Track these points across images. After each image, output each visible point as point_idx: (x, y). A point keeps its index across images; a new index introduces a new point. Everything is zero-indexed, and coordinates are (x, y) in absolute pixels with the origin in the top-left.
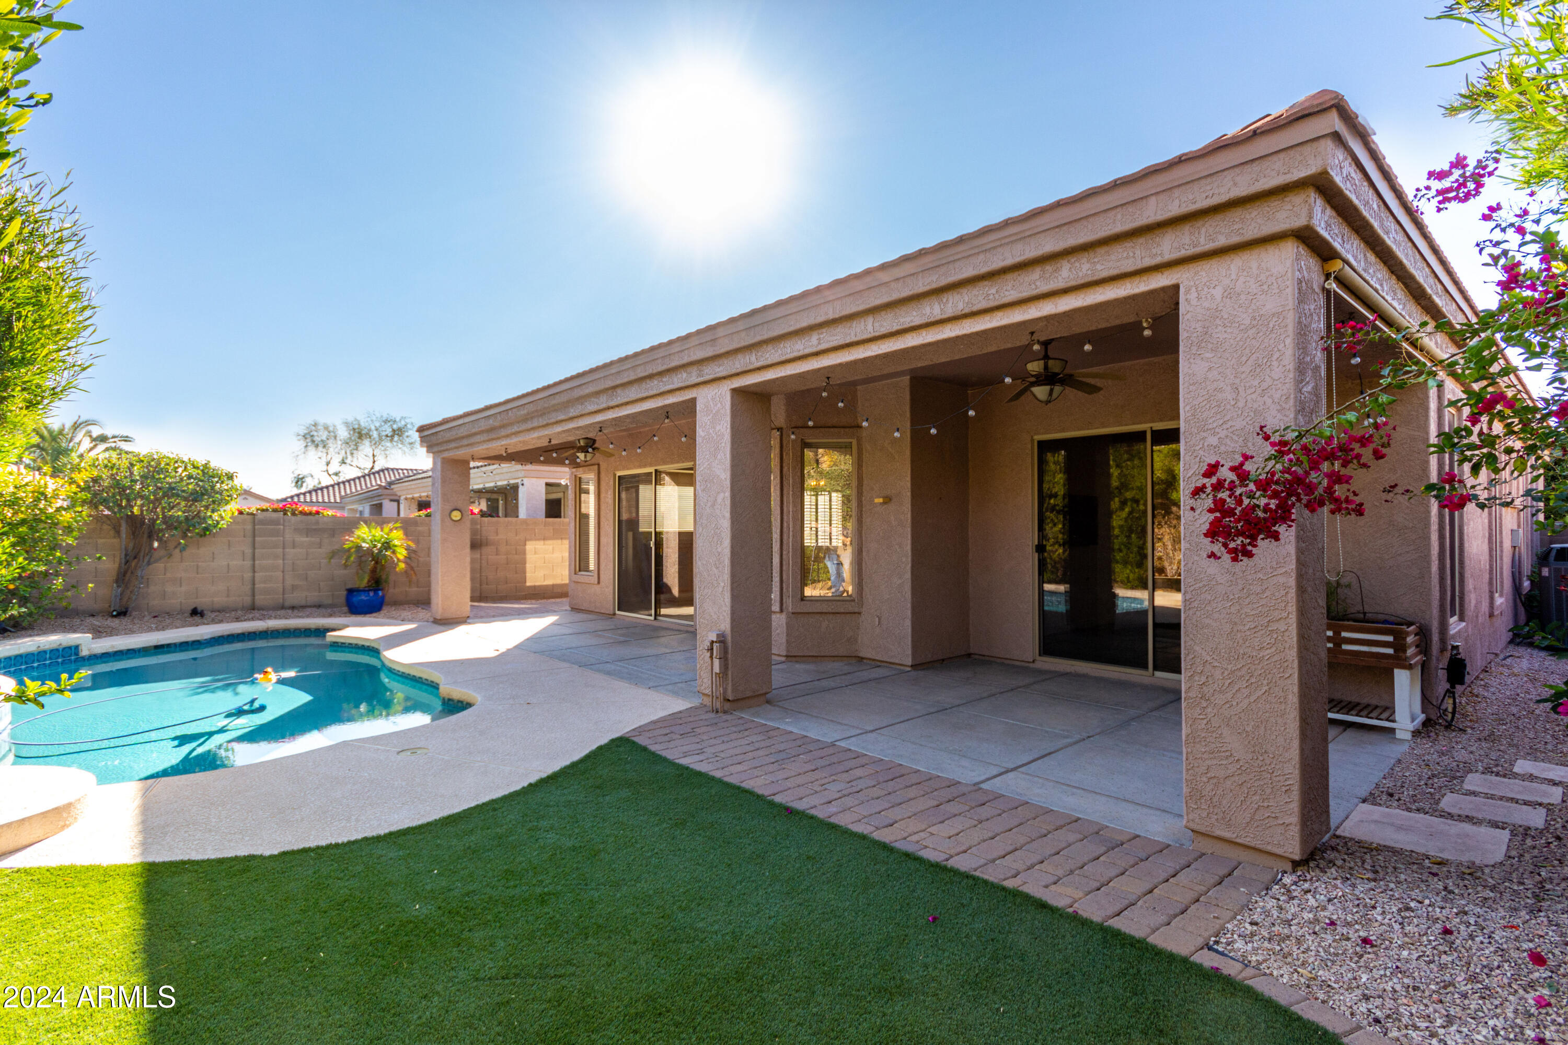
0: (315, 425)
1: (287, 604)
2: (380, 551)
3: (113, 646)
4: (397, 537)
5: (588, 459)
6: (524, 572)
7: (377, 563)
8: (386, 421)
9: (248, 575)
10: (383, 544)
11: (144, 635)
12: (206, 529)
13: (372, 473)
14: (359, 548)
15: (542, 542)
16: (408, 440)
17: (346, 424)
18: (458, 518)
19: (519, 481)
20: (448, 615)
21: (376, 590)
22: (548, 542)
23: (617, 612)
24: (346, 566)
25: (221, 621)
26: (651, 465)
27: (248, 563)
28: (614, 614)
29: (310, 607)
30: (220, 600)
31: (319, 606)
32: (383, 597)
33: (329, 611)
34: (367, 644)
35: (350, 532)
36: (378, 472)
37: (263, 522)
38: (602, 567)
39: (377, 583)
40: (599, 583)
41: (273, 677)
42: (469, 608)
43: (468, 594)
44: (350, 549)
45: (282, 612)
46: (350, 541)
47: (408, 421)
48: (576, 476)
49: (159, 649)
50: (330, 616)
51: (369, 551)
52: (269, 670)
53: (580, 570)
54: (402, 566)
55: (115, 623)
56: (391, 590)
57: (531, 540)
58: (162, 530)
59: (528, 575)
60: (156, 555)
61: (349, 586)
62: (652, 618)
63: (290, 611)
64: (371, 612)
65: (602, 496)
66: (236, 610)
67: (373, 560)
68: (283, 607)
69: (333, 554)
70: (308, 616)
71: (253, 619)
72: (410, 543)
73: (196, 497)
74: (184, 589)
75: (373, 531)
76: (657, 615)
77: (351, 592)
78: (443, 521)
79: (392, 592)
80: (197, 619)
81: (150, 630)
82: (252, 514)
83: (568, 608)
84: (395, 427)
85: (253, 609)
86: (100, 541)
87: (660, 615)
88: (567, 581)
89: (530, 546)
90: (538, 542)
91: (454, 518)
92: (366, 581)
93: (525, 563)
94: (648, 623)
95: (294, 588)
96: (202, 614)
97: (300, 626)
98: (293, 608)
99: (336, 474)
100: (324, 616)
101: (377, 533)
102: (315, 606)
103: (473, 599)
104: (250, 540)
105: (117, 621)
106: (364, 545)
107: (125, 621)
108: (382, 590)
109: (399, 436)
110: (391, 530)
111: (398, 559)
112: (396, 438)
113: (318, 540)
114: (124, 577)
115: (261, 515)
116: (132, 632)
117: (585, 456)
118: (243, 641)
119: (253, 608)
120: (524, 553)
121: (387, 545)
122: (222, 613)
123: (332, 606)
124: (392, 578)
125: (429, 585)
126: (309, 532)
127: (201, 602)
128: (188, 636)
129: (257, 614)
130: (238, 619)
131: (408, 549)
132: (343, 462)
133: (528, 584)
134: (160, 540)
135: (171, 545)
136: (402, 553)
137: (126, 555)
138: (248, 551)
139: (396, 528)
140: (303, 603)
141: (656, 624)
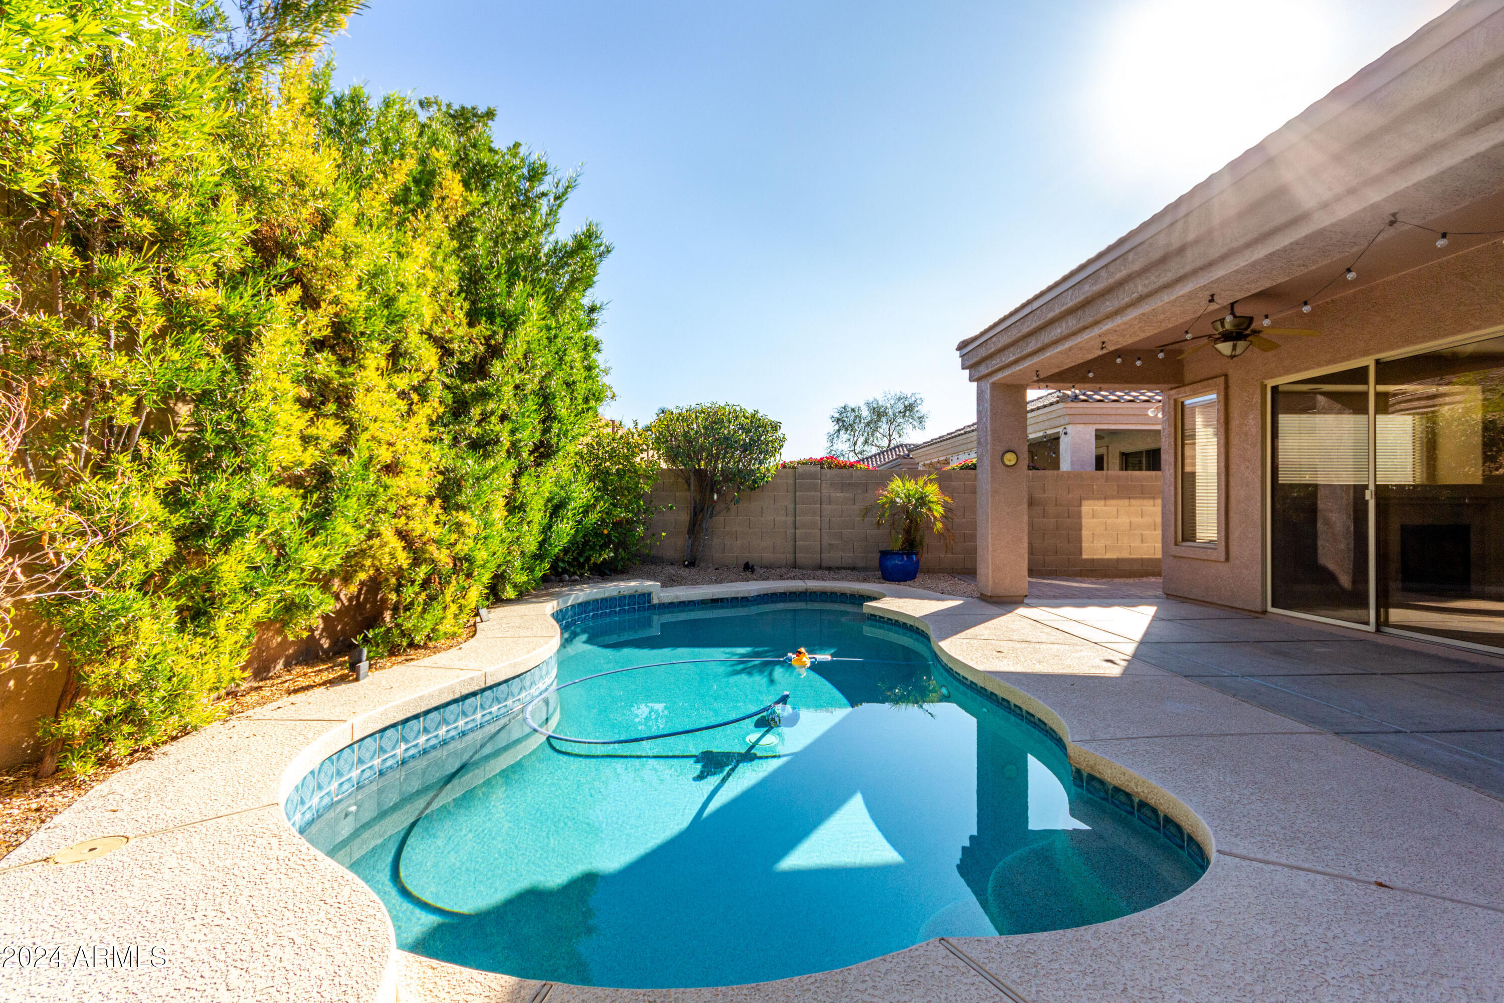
0: (845, 408)
1: (824, 565)
2: (915, 507)
3: (677, 597)
4: (932, 491)
5: (1238, 352)
6: (1080, 541)
7: (911, 521)
8: (899, 399)
9: (790, 531)
10: (917, 500)
11: (705, 586)
12: (755, 482)
13: (889, 449)
14: (893, 502)
15: (1102, 502)
16: (918, 415)
17: (868, 404)
18: (1013, 463)
19: (1060, 430)
20: (1000, 591)
21: (909, 554)
22: (1109, 502)
23: (1270, 609)
24: (878, 524)
25: (767, 578)
26: (1366, 353)
27: (790, 519)
28: (1265, 612)
29: (845, 568)
30: (769, 557)
31: (853, 569)
32: (918, 562)
33: (863, 574)
34: (910, 622)
35: (884, 486)
36: (894, 448)
37: (804, 476)
38: (1235, 535)
39: (911, 546)
40: (1227, 559)
41: (807, 659)
42: (1026, 585)
43: (1024, 565)
44: (884, 504)
45: (819, 572)
46: (883, 497)
47: (918, 396)
48: (1175, 401)
49: (716, 602)
50: (865, 580)
51: (904, 508)
52: (803, 650)
53: (1183, 540)
54: (939, 525)
55: (684, 572)
56: (925, 555)
57: (1088, 499)
58: (719, 482)
59: (1085, 545)
60: (717, 508)
61: (881, 549)
62: (1372, 628)
63: (827, 572)
64: (905, 581)
65: (1235, 423)
66: (780, 567)
67: (907, 518)
68: (820, 568)
69: (867, 511)
70: (843, 579)
71: (793, 578)
72: (947, 498)
73: (746, 448)
74: (739, 542)
75: (908, 485)
76: (1382, 623)
77: (885, 554)
78: (993, 467)
79: (927, 557)
80: (749, 573)
81: (710, 582)
82: (794, 468)
83: (1159, 592)
84: (907, 403)
85: (794, 568)
86: (678, 494)
87: (1387, 624)
88: (1159, 555)
89: (1087, 507)
90: (1096, 502)
91: (1008, 463)
92: (900, 542)
93: (1081, 529)
94: (1362, 636)
95: (831, 546)
96: (753, 570)
97: (836, 590)
98: (829, 569)
99: (861, 453)
100: (858, 580)
101: (911, 486)
102: (849, 568)
103: (1031, 573)
104: (791, 494)
105: (687, 571)
106: (898, 500)
107: (693, 571)
108: (916, 554)
109: (911, 411)
110: (925, 484)
111: (935, 517)
112: (907, 413)
113: (852, 495)
114: (695, 528)
115: (801, 469)
116: (696, 583)
117: (1234, 348)
118: (784, 601)
119: (795, 566)
120: (1080, 517)
121: (922, 500)
122: (770, 570)
123: (865, 569)
124: (926, 541)
125: (974, 551)
126: (843, 486)
127: (753, 557)
128: (738, 592)
129: (797, 572)
130: (781, 577)
131: (945, 505)
132: (866, 442)
133: (1084, 557)
134: (718, 492)
135: (729, 498)
136: (938, 510)
137: (695, 508)
138: (791, 507)
139: (931, 481)
140: (839, 564)
141: (1380, 639)
